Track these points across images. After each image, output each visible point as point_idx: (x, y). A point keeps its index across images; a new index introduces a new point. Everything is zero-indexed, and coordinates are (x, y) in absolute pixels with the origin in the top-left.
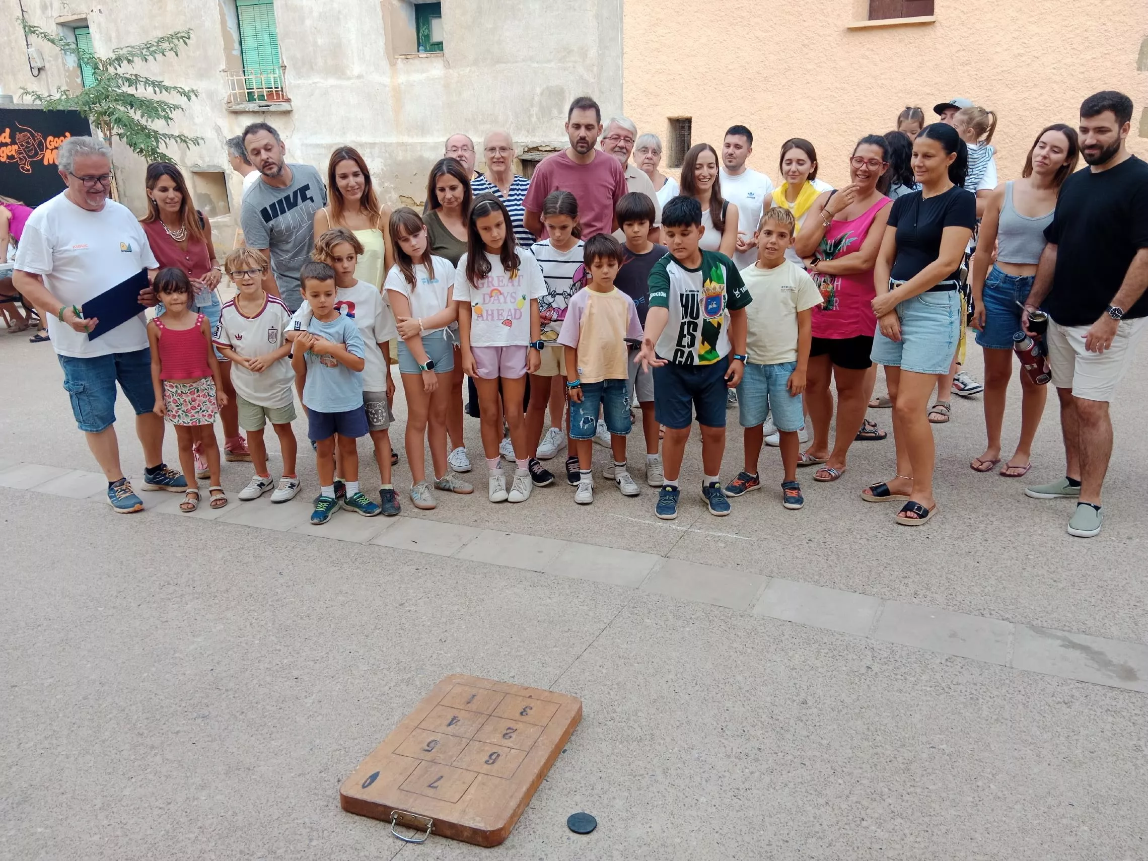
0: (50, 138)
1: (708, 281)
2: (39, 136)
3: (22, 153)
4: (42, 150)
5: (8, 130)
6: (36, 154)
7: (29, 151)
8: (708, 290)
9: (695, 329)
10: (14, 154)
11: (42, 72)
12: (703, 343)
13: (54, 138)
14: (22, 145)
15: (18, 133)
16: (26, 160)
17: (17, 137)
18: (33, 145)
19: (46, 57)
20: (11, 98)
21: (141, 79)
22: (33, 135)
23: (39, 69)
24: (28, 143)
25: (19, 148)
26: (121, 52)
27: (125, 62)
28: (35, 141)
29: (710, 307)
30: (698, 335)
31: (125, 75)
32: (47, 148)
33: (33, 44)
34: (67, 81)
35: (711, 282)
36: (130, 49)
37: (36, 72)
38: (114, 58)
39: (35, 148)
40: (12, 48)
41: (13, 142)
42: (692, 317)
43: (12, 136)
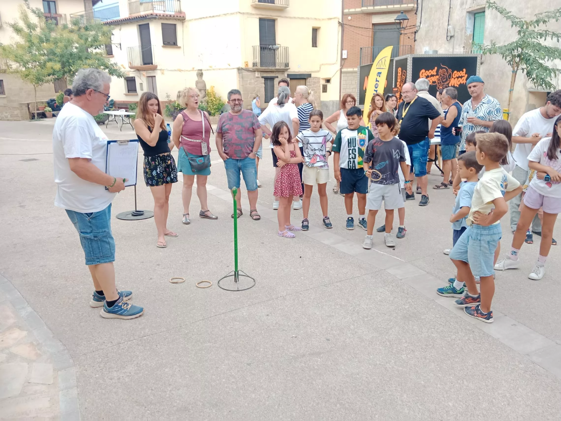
0: (455, 72)
1: (360, 133)
2: (450, 71)
3: (440, 80)
4: (450, 78)
5: (436, 68)
6: (447, 80)
7: (443, 79)
8: (360, 136)
9: (355, 152)
10: (436, 80)
11: (453, 39)
12: (359, 157)
13: (457, 72)
14: (441, 76)
15: (440, 69)
16: (441, 83)
17: (440, 71)
18: (446, 76)
19: (456, 30)
20: (436, 52)
21: (550, 33)
22: (447, 70)
23: (451, 37)
24: (444, 75)
25: (439, 77)
26: (541, 16)
27: (542, 23)
28: (447, 73)
29: (361, 143)
30: (357, 154)
31: (539, 31)
32: (452, 77)
33: (451, 24)
34: (464, 42)
35: (361, 134)
36: (547, 14)
37: (449, 38)
38: (535, 20)
39: (447, 77)
40: (439, 27)
41: (437, 74)
42: (353, 147)
43: (437, 72)
